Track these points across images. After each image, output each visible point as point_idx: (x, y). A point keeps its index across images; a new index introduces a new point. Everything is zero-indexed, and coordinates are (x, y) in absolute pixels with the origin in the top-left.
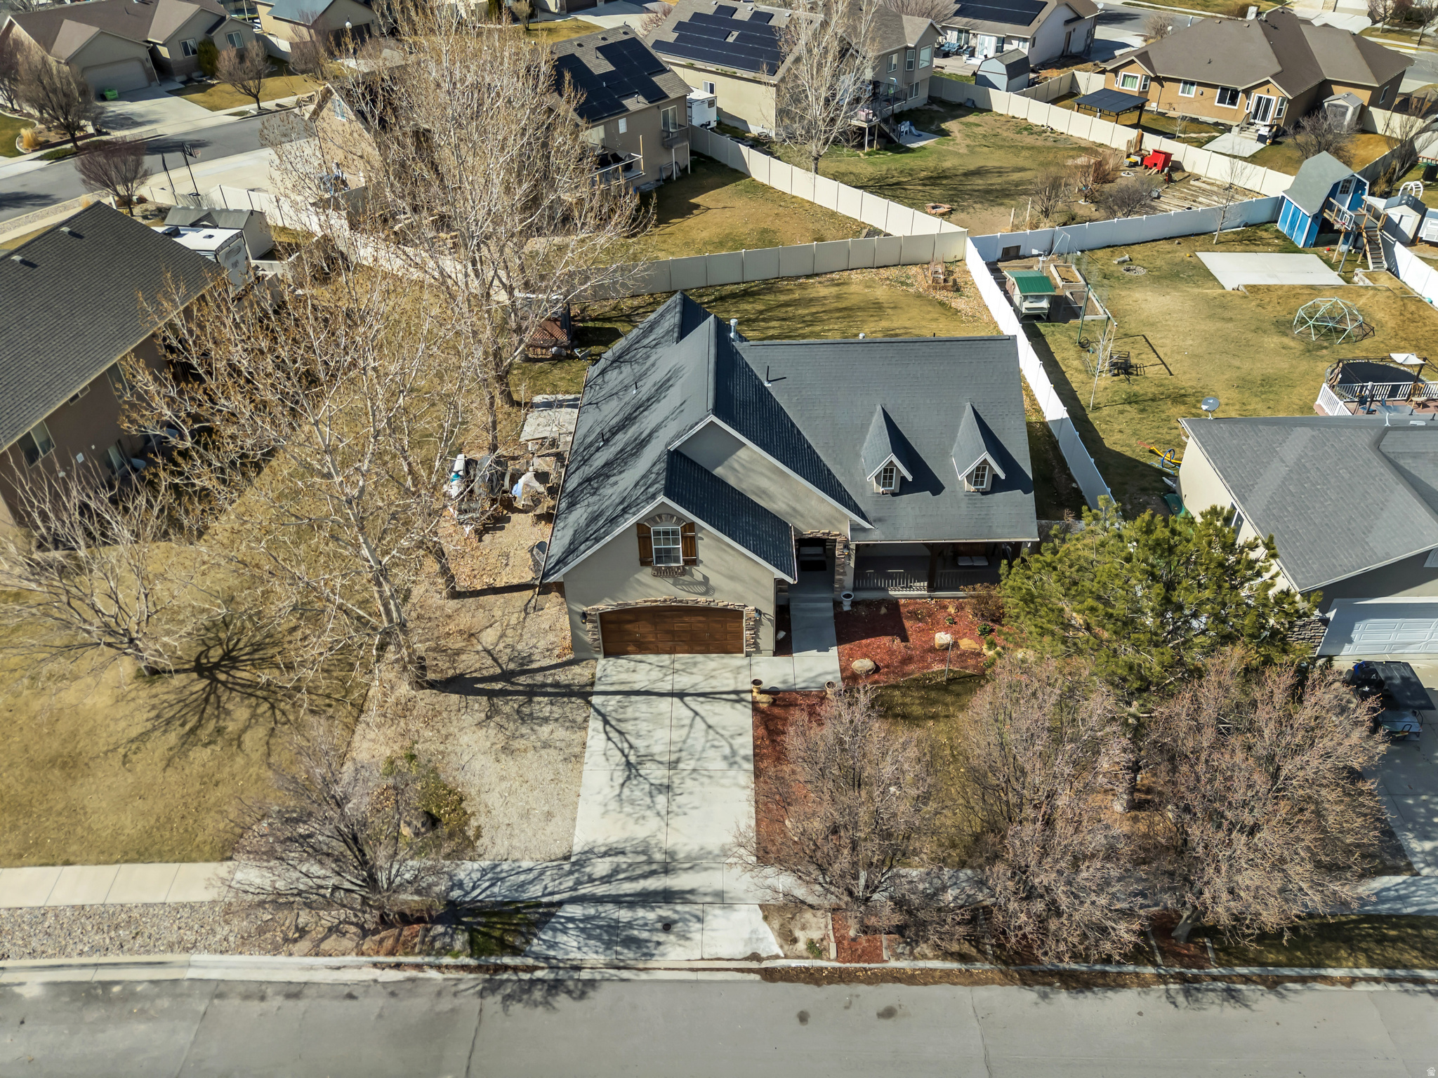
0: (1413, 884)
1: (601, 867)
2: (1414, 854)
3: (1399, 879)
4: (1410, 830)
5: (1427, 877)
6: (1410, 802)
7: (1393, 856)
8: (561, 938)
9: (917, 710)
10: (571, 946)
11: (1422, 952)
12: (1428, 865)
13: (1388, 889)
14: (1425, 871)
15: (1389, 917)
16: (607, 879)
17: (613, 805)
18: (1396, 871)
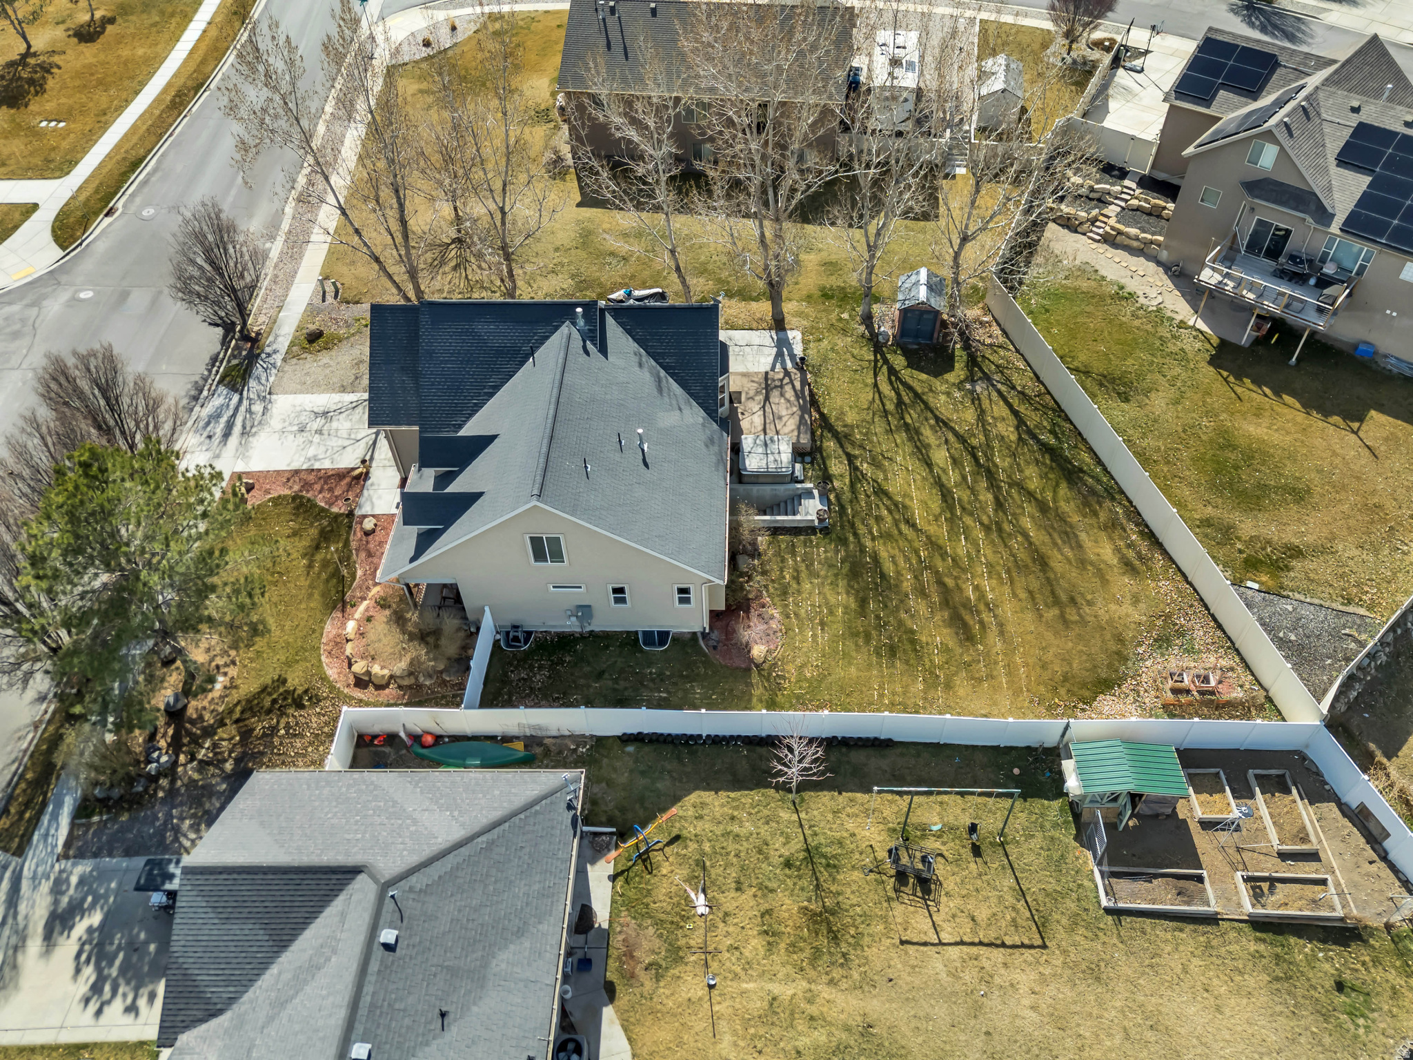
0: (52, 851)
1: (258, 408)
2: (74, 865)
3: (61, 842)
4: (92, 871)
5: (53, 866)
6: (113, 885)
7: (79, 848)
8: (222, 398)
9: (319, 557)
10: (217, 401)
11: (7, 830)
12: (61, 872)
13: (57, 830)
14: (57, 867)
15: (38, 820)
16: (249, 411)
17: (298, 409)
18: (68, 844)
